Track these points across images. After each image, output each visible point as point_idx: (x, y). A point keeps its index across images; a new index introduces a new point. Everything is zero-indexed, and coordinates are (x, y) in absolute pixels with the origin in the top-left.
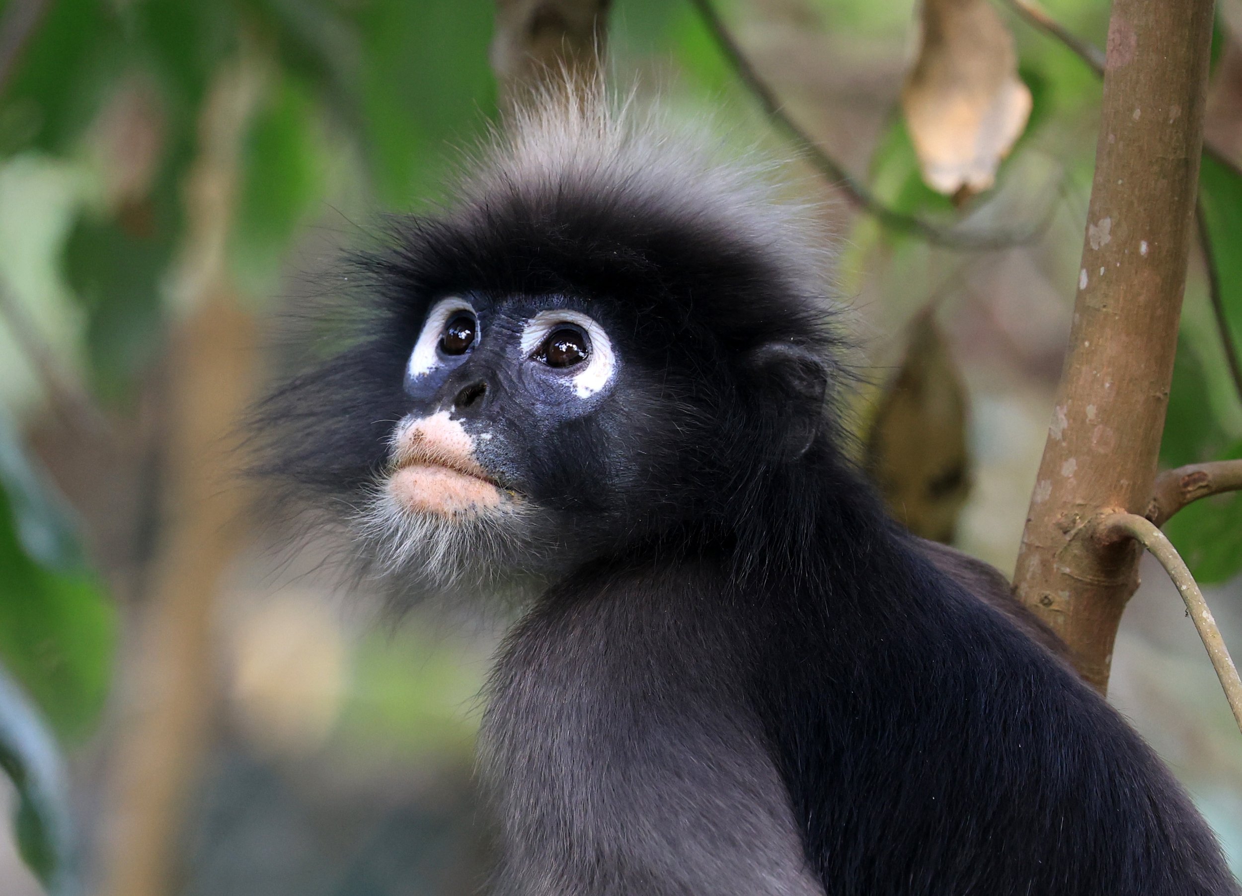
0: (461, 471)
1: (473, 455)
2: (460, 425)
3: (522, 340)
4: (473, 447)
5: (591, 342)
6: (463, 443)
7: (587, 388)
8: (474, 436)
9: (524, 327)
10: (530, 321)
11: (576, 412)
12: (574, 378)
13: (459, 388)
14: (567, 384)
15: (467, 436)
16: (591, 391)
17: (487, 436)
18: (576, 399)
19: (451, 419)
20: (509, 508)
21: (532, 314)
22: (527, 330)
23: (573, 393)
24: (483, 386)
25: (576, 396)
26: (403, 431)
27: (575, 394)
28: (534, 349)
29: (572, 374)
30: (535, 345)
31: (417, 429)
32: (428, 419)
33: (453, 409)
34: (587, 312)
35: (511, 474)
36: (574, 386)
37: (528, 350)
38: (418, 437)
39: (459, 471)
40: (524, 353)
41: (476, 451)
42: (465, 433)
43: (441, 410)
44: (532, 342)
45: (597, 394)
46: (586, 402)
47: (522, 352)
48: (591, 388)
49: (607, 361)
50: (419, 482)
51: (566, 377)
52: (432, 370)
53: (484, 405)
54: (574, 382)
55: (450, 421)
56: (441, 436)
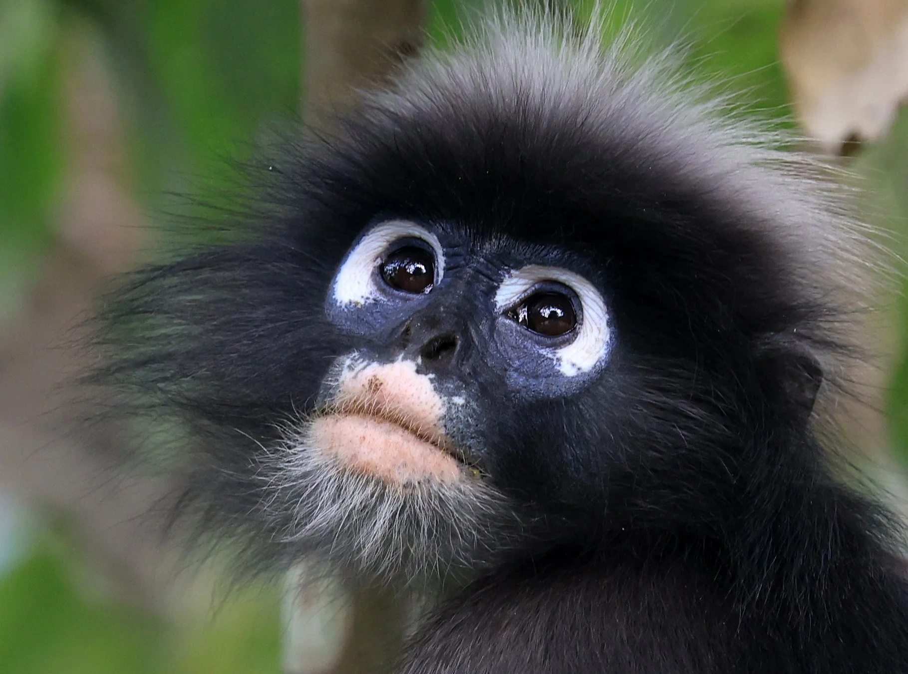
0: (422, 437)
1: (441, 421)
2: (429, 382)
3: (498, 292)
4: (443, 411)
5: (582, 311)
6: (432, 404)
7: (573, 365)
8: (446, 398)
9: (505, 276)
10: (512, 271)
11: (557, 390)
12: (557, 351)
13: (427, 336)
14: (550, 356)
15: (437, 397)
16: (579, 369)
17: (459, 401)
18: (558, 375)
19: (418, 372)
20: (467, 487)
21: (518, 265)
22: (507, 281)
23: (556, 367)
24: (455, 338)
25: (559, 371)
26: (353, 374)
27: (558, 368)
28: (511, 305)
29: (556, 346)
30: (512, 300)
31: (375, 376)
32: (388, 367)
33: (419, 360)
34: (587, 275)
35: (478, 449)
36: (558, 360)
37: (503, 304)
38: (375, 386)
39: (421, 437)
40: (498, 307)
41: (445, 416)
42: (434, 393)
43: (404, 359)
44: (509, 296)
45: (584, 374)
46: (570, 380)
47: (496, 305)
48: (579, 366)
49: (601, 336)
50: (368, 439)
51: (547, 349)
52: (368, 301)
53: (454, 362)
54: (558, 355)
55: (417, 374)
56: (406, 391)
